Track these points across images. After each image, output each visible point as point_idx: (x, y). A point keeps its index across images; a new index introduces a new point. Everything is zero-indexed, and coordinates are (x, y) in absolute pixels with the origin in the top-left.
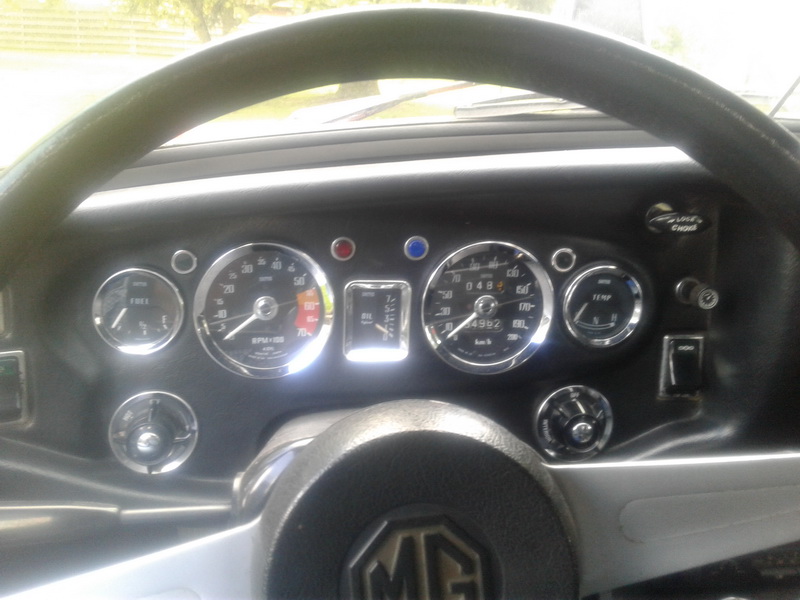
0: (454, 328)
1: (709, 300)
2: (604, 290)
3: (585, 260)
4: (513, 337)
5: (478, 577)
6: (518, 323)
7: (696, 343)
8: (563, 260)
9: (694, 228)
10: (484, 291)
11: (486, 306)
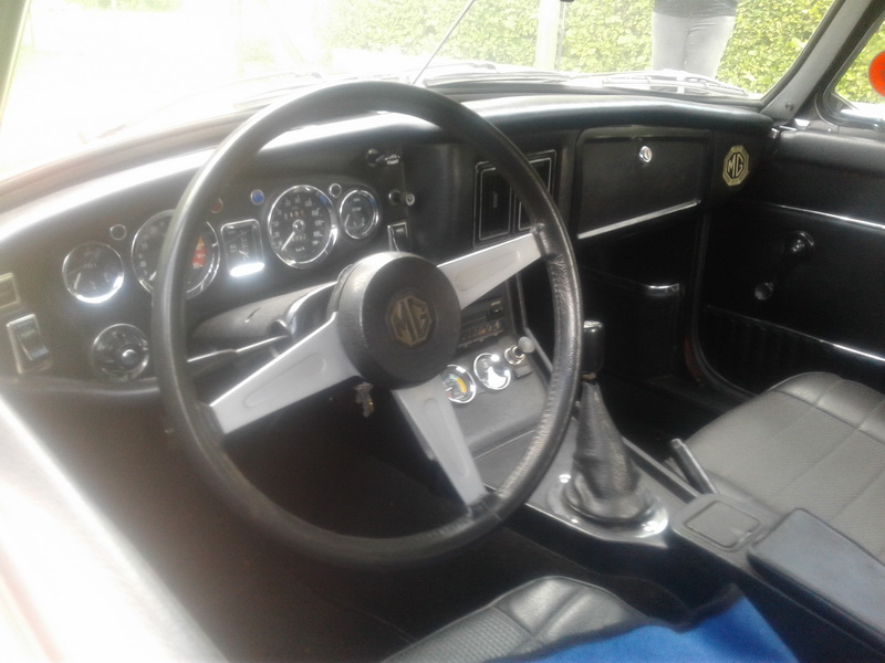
0: (284, 243)
1: (411, 200)
2: (357, 205)
3: (346, 189)
4: (316, 242)
5: (427, 311)
6: (317, 234)
7: (403, 226)
8: (335, 191)
9: (396, 161)
10: (295, 218)
11: (300, 226)
